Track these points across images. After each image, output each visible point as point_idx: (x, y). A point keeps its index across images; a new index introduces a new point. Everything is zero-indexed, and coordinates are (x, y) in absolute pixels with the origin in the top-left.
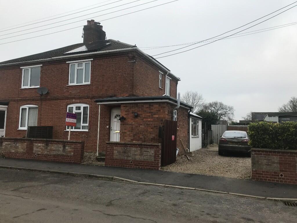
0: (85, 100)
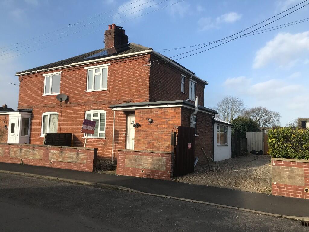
0: (102, 106)
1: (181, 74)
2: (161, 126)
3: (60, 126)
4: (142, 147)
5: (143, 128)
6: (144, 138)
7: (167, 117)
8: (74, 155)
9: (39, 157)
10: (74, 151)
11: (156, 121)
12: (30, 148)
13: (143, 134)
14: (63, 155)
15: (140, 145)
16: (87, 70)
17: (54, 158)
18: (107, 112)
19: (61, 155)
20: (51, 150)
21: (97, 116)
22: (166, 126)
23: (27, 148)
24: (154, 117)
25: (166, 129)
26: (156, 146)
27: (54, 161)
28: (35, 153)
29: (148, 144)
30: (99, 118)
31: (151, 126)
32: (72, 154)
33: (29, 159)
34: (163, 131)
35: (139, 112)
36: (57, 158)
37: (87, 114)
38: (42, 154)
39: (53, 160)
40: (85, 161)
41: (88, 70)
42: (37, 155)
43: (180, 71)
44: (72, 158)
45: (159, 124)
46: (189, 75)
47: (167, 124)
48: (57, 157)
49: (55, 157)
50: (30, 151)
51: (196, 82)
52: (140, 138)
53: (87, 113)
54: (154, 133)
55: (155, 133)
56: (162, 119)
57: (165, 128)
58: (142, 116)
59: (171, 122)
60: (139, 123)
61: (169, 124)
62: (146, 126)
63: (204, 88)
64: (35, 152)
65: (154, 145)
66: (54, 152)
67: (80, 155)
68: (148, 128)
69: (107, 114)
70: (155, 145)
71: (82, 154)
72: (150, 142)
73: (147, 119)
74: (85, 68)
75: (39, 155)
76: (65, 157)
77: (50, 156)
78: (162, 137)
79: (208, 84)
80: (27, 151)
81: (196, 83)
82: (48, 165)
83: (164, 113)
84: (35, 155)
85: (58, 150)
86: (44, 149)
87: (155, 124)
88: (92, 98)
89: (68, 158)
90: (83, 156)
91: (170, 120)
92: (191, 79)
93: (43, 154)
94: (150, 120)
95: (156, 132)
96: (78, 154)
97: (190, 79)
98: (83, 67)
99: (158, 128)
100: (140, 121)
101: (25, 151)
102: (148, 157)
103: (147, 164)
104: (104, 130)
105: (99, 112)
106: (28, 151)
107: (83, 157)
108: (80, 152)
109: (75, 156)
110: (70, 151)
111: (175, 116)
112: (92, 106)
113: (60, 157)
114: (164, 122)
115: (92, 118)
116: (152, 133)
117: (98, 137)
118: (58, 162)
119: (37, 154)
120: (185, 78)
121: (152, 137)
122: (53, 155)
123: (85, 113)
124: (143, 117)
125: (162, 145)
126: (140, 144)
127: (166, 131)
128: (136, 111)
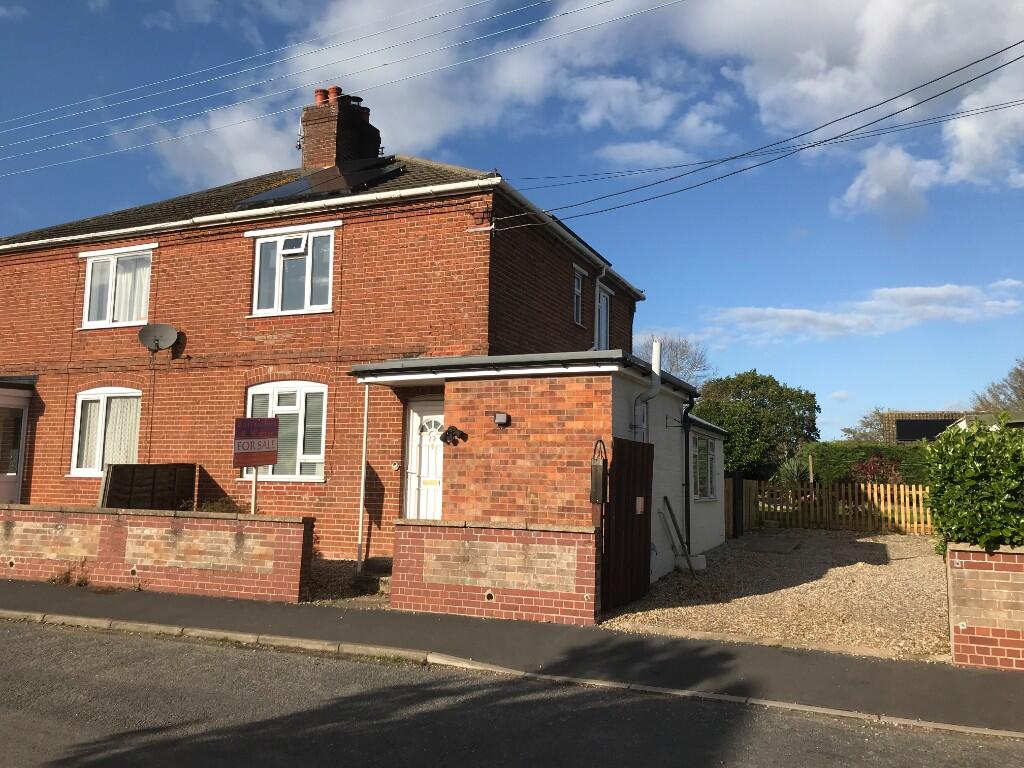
0: (310, 368)
1: (574, 265)
2: (538, 437)
3: (147, 439)
4: (472, 511)
5: (476, 444)
6: (477, 481)
7: (560, 406)
8: (226, 542)
9: (84, 553)
10: (225, 529)
11: (523, 420)
12: (46, 520)
13: (473, 467)
14: (182, 544)
15: (463, 506)
16: (254, 243)
17: (147, 556)
18: (329, 390)
19: (174, 545)
20: (131, 525)
21: (293, 404)
22: (559, 438)
23: (33, 520)
24: (513, 407)
25: (558, 450)
26: (522, 507)
27: (146, 568)
28: (69, 539)
29: (492, 500)
30: (299, 408)
31: (505, 437)
32: (216, 541)
33: (43, 562)
34: (549, 457)
35: (458, 390)
36: (156, 556)
37: (253, 396)
38: (97, 541)
39: (142, 561)
40: (269, 564)
41: (259, 242)
42: (75, 546)
43: (571, 252)
44: (219, 555)
45: (535, 432)
46: (595, 268)
47: (562, 431)
48: (156, 550)
49: (151, 551)
50: (44, 532)
51: (613, 293)
52: (464, 480)
53: (252, 391)
54: (514, 463)
55: (519, 462)
56: (544, 413)
57: (554, 444)
58: (471, 402)
59: (578, 425)
60: (460, 427)
61: (571, 431)
62: (486, 438)
63: (632, 310)
64: (67, 533)
65: (514, 501)
66: (147, 531)
67: (249, 543)
68: (494, 445)
69: (329, 395)
70: (520, 502)
71: (255, 537)
72: (500, 494)
73: (487, 413)
74: (247, 234)
75: (84, 547)
76: (189, 551)
77: (131, 547)
78: (545, 477)
79: (644, 299)
80: (32, 531)
81: (611, 296)
82: (121, 580)
83: (552, 393)
84: (69, 545)
85: (160, 526)
86: (104, 523)
87: (519, 431)
88: (272, 340)
89: (201, 553)
90: (262, 544)
91: (571, 419)
92: (601, 280)
93: (102, 541)
94: (502, 419)
95: (522, 457)
96: (240, 538)
97: (598, 283)
98: (238, 232)
99: (529, 445)
100: (462, 420)
101: (26, 530)
102: (510, 548)
103: (505, 569)
104: (319, 453)
105: (302, 388)
106: (38, 531)
107: (259, 550)
108: (248, 530)
109: (229, 548)
110: (210, 529)
111: (589, 405)
112: (271, 368)
113: (167, 551)
114: (550, 425)
115: (273, 410)
116: (506, 463)
117: (297, 477)
118: (160, 569)
119: (76, 540)
120: (583, 276)
121: (509, 475)
122: (143, 544)
123: (246, 393)
124: (473, 408)
125: (545, 502)
126: (463, 499)
127: (560, 457)
128: (449, 386)
